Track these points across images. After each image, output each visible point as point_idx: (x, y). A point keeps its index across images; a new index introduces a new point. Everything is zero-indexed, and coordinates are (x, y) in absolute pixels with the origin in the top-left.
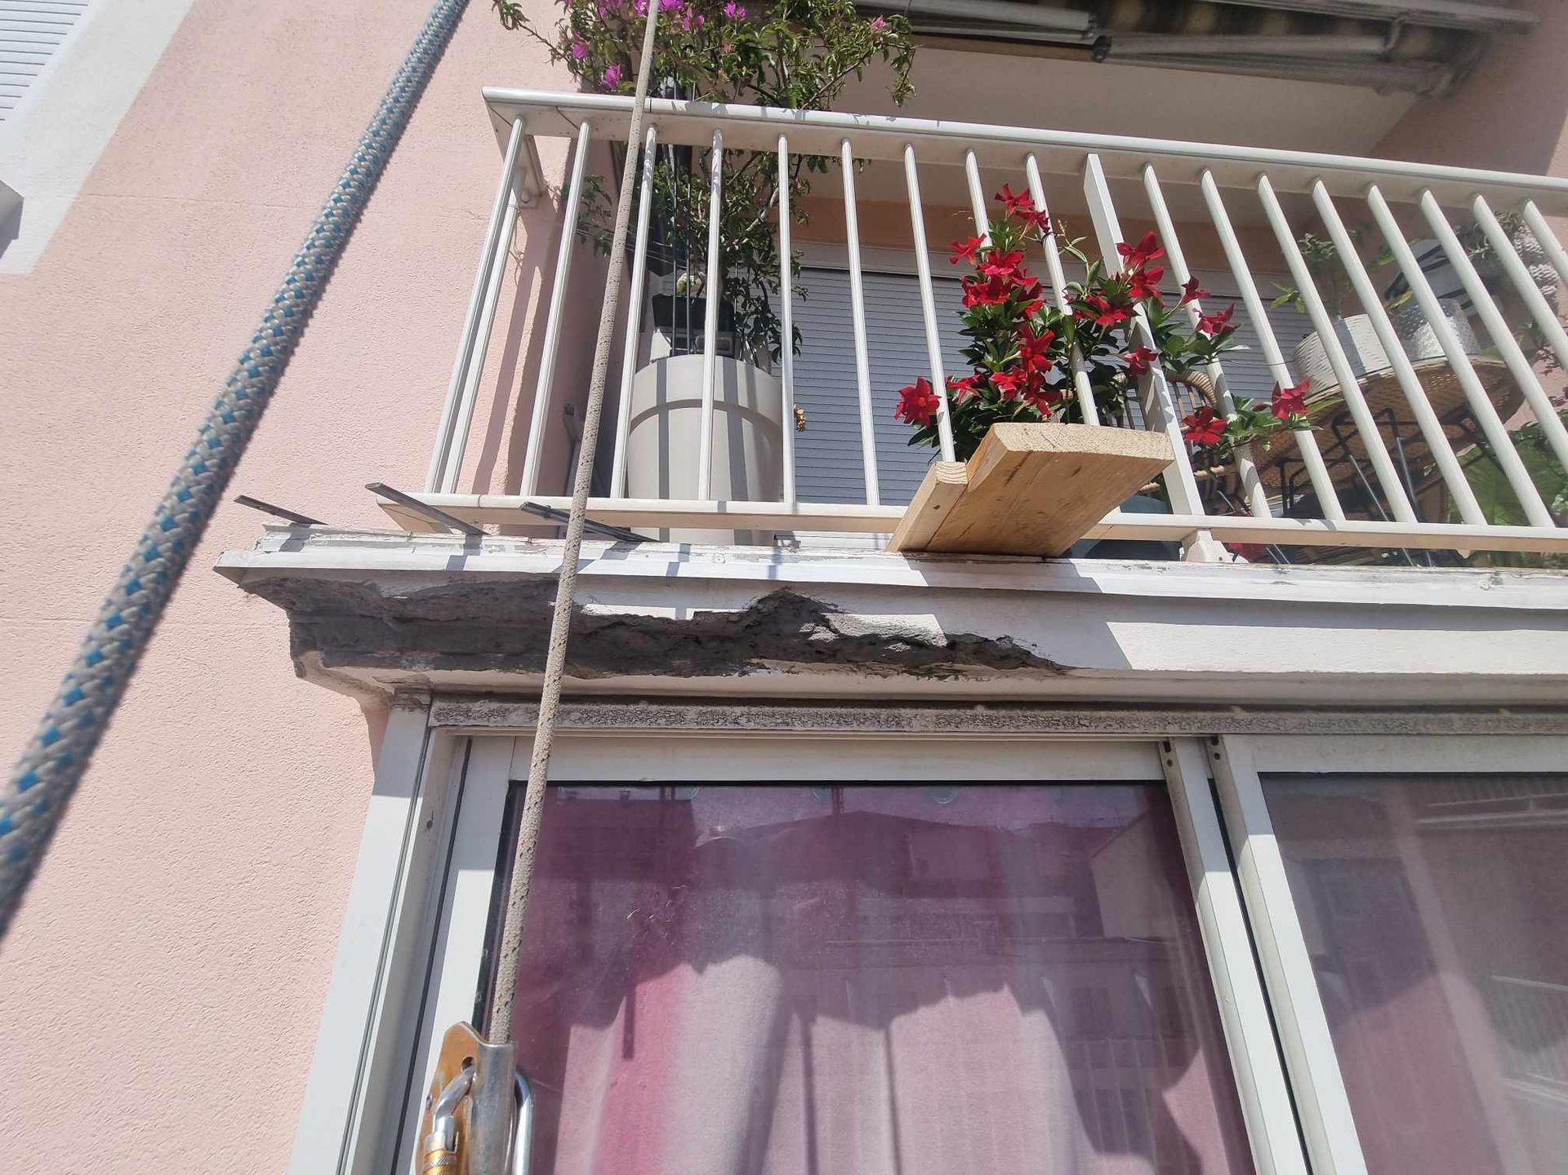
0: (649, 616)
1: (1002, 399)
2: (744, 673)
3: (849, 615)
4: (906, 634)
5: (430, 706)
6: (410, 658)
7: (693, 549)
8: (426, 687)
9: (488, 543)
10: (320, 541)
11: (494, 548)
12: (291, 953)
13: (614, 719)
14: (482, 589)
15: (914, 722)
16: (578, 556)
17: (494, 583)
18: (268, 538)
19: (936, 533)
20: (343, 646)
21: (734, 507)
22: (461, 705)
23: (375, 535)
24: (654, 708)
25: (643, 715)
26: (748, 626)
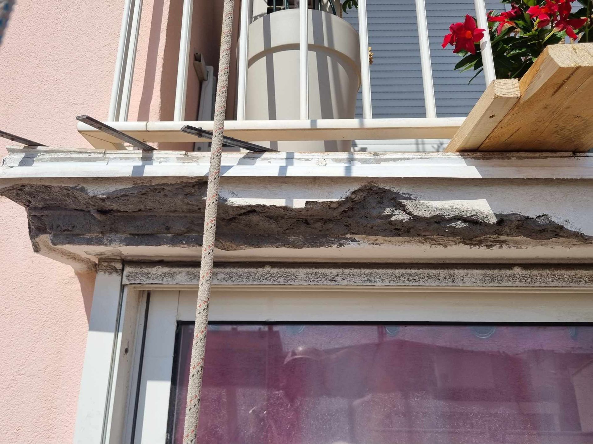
0: (273, 205)
1: (536, 28)
2: (341, 245)
3: (420, 201)
4: (465, 215)
5: (122, 270)
6: (110, 239)
7: (297, 155)
8: (118, 258)
9: (159, 156)
10: (44, 159)
11: (162, 159)
12: (43, 433)
13: (248, 279)
14: (156, 189)
15: (466, 279)
16: (220, 163)
17: (164, 184)
18: (10, 157)
19: (488, 137)
20: (64, 231)
21: (323, 123)
22: (144, 270)
23: (81, 152)
24: (275, 270)
25: (268, 275)
26: (345, 212)
